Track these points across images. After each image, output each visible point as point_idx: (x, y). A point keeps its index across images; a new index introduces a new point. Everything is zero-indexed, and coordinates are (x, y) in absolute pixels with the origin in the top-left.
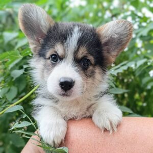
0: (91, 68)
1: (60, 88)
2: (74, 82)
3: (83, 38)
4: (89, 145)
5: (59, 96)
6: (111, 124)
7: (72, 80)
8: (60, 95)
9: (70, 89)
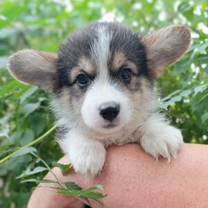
0: (134, 79)
1: (103, 119)
2: (119, 106)
3: (116, 39)
4: (134, 178)
5: (104, 129)
6: (169, 148)
7: (116, 104)
8: (105, 127)
9: (115, 116)
